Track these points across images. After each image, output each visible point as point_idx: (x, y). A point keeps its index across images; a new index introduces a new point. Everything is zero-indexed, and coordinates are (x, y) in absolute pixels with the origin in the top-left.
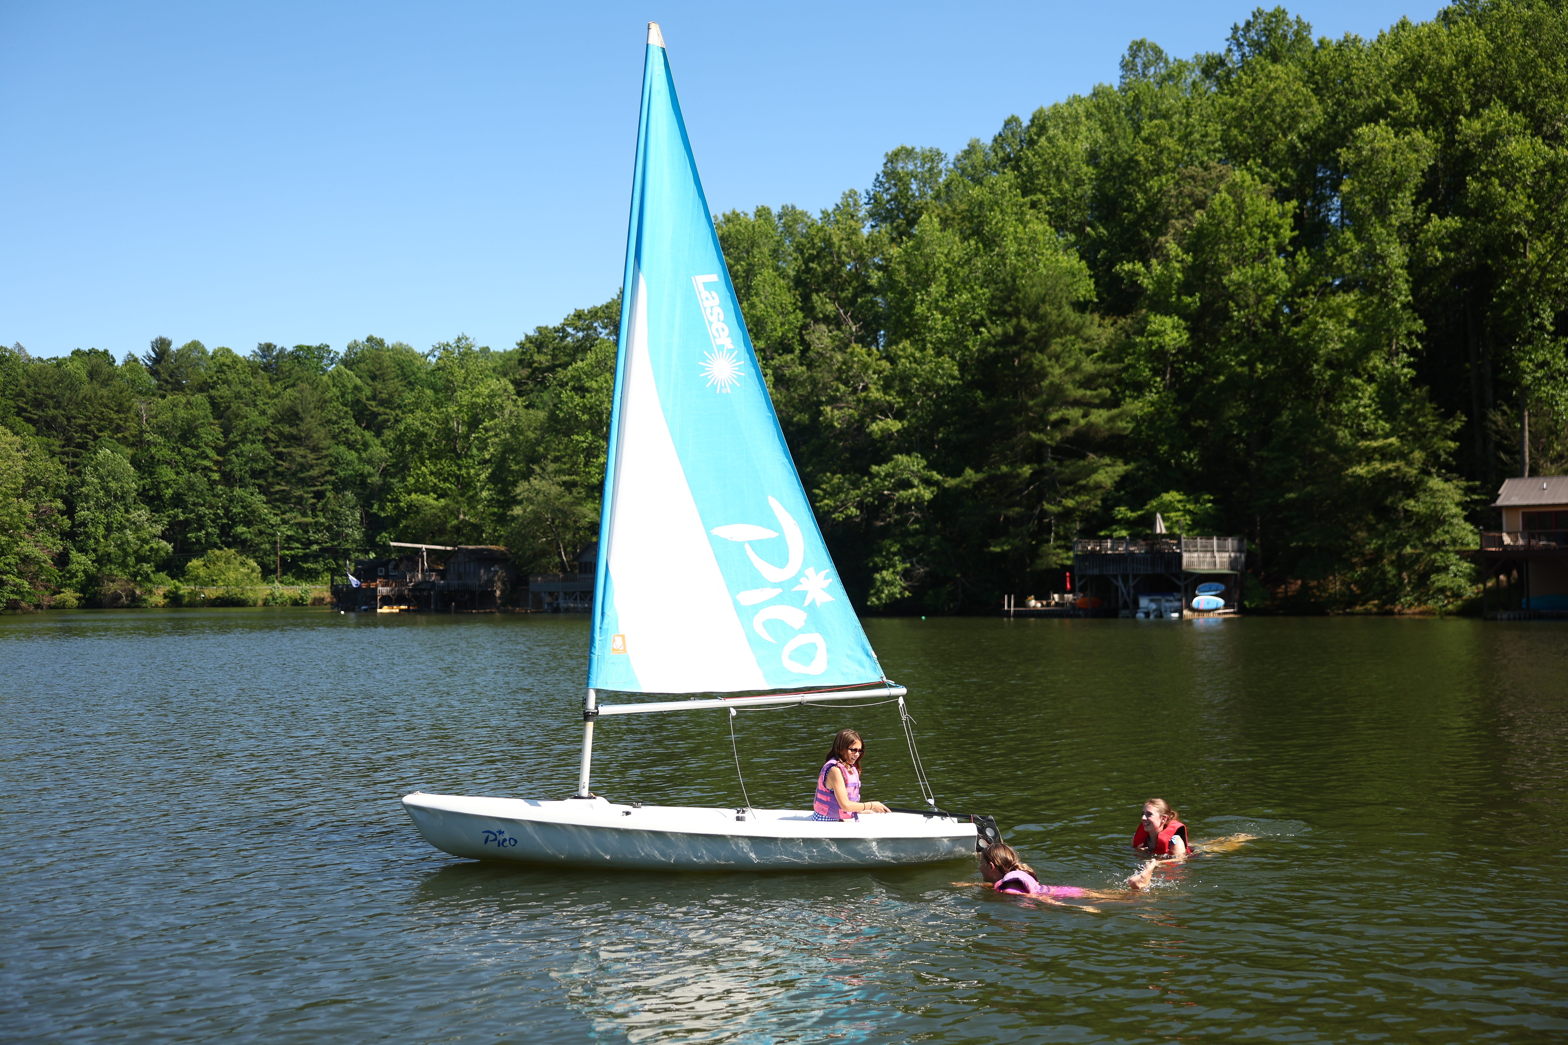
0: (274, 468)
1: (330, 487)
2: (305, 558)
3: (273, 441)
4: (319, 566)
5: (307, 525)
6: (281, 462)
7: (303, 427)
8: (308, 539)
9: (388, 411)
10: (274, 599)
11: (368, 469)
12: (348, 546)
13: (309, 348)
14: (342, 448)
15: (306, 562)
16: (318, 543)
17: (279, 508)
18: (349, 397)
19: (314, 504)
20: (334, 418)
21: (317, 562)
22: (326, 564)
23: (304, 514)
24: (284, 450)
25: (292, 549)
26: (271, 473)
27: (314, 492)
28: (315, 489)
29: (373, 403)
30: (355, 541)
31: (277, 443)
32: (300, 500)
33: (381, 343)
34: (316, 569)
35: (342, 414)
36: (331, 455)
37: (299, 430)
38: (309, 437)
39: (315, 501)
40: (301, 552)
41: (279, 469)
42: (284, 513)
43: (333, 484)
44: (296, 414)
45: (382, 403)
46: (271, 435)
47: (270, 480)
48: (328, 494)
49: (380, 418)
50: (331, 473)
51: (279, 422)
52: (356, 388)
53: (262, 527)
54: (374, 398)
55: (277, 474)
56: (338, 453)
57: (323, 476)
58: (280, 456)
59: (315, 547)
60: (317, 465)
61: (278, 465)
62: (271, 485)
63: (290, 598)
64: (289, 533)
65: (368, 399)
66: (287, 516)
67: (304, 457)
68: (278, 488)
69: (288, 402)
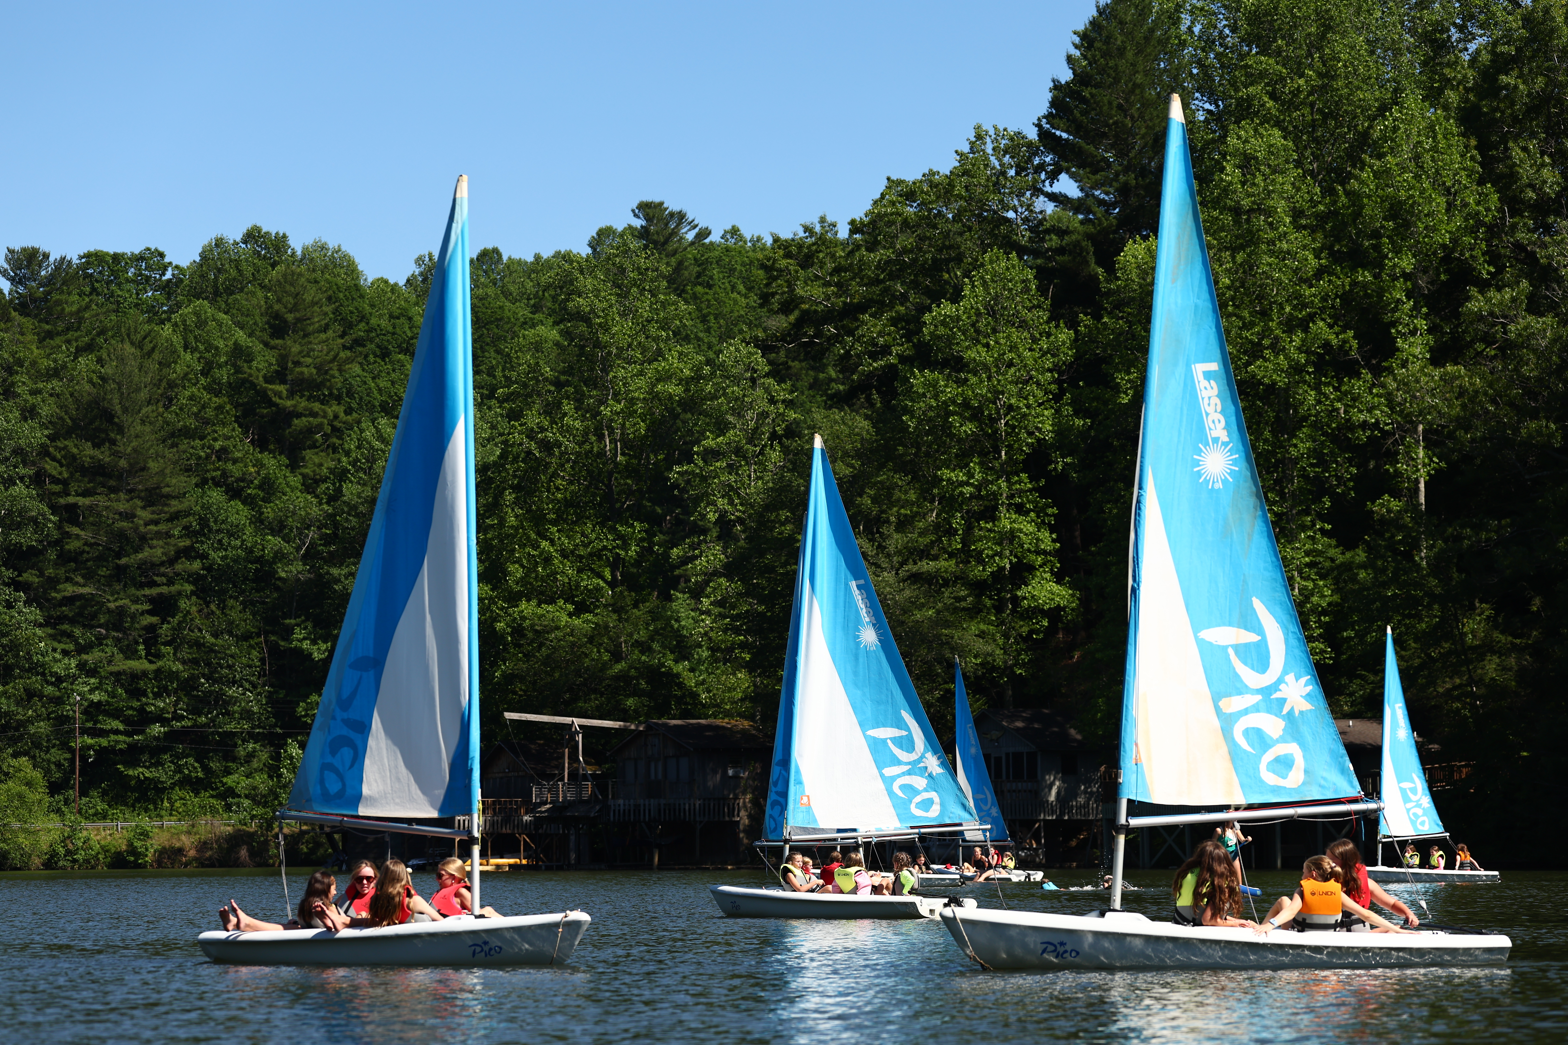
0: (57, 542)
1: (189, 588)
2: (132, 755)
3: (55, 481)
4: (162, 774)
5: (135, 677)
6: (75, 530)
7: (126, 446)
8: (142, 710)
9: (316, 406)
10: (68, 852)
11: (274, 542)
12: (231, 727)
13: (116, 257)
14: (216, 496)
15: (134, 764)
16: (164, 722)
17: (70, 636)
18: (224, 375)
19: (151, 629)
20: (192, 423)
21: (159, 764)
22: (179, 770)
23: (130, 653)
24: (82, 501)
25: (103, 733)
26: (52, 555)
27: (151, 600)
28: (154, 591)
29: (282, 388)
30: (247, 714)
31: (65, 483)
32: (118, 619)
33: (280, 243)
34: (155, 782)
35: (210, 413)
36: (188, 513)
37: (117, 454)
38: (138, 468)
39: (154, 620)
40: (122, 741)
41: (73, 545)
42: (82, 650)
43: (194, 579)
44: (108, 416)
45: (300, 387)
46: (50, 467)
47: (50, 572)
48: (183, 604)
49: (299, 423)
50: (188, 553)
51: (68, 435)
52: (239, 353)
53: (35, 682)
54: (280, 376)
55: (65, 558)
56: (206, 507)
57: (172, 562)
58: (71, 514)
59: (157, 729)
60: (158, 535)
61: (68, 535)
62: (53, 583)
63: (105, 850)
64: (96, 697)
65: (267, 380)
66: (90, 658)
67: (129, 516)
68: (69, 589)
69: (87, 387)
